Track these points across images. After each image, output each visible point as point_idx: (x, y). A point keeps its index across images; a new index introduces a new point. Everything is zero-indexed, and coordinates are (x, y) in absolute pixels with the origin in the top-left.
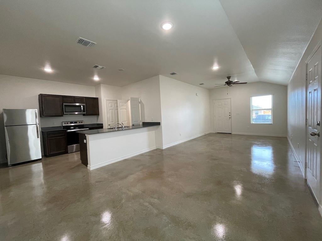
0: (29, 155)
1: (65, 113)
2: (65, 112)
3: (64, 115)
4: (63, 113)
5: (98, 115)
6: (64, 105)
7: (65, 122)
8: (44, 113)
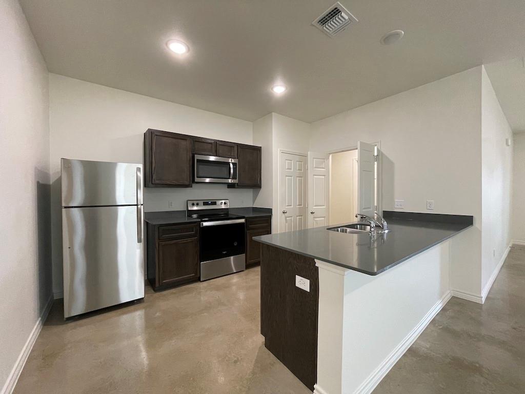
0: (116, 291)
1: (197, 180)
2: (197, 177)
3: (194, 185)
4: (191, 179)
5: (260, 187)
6: (197, 160)
7: (192, 202)
8: (154, 177)
